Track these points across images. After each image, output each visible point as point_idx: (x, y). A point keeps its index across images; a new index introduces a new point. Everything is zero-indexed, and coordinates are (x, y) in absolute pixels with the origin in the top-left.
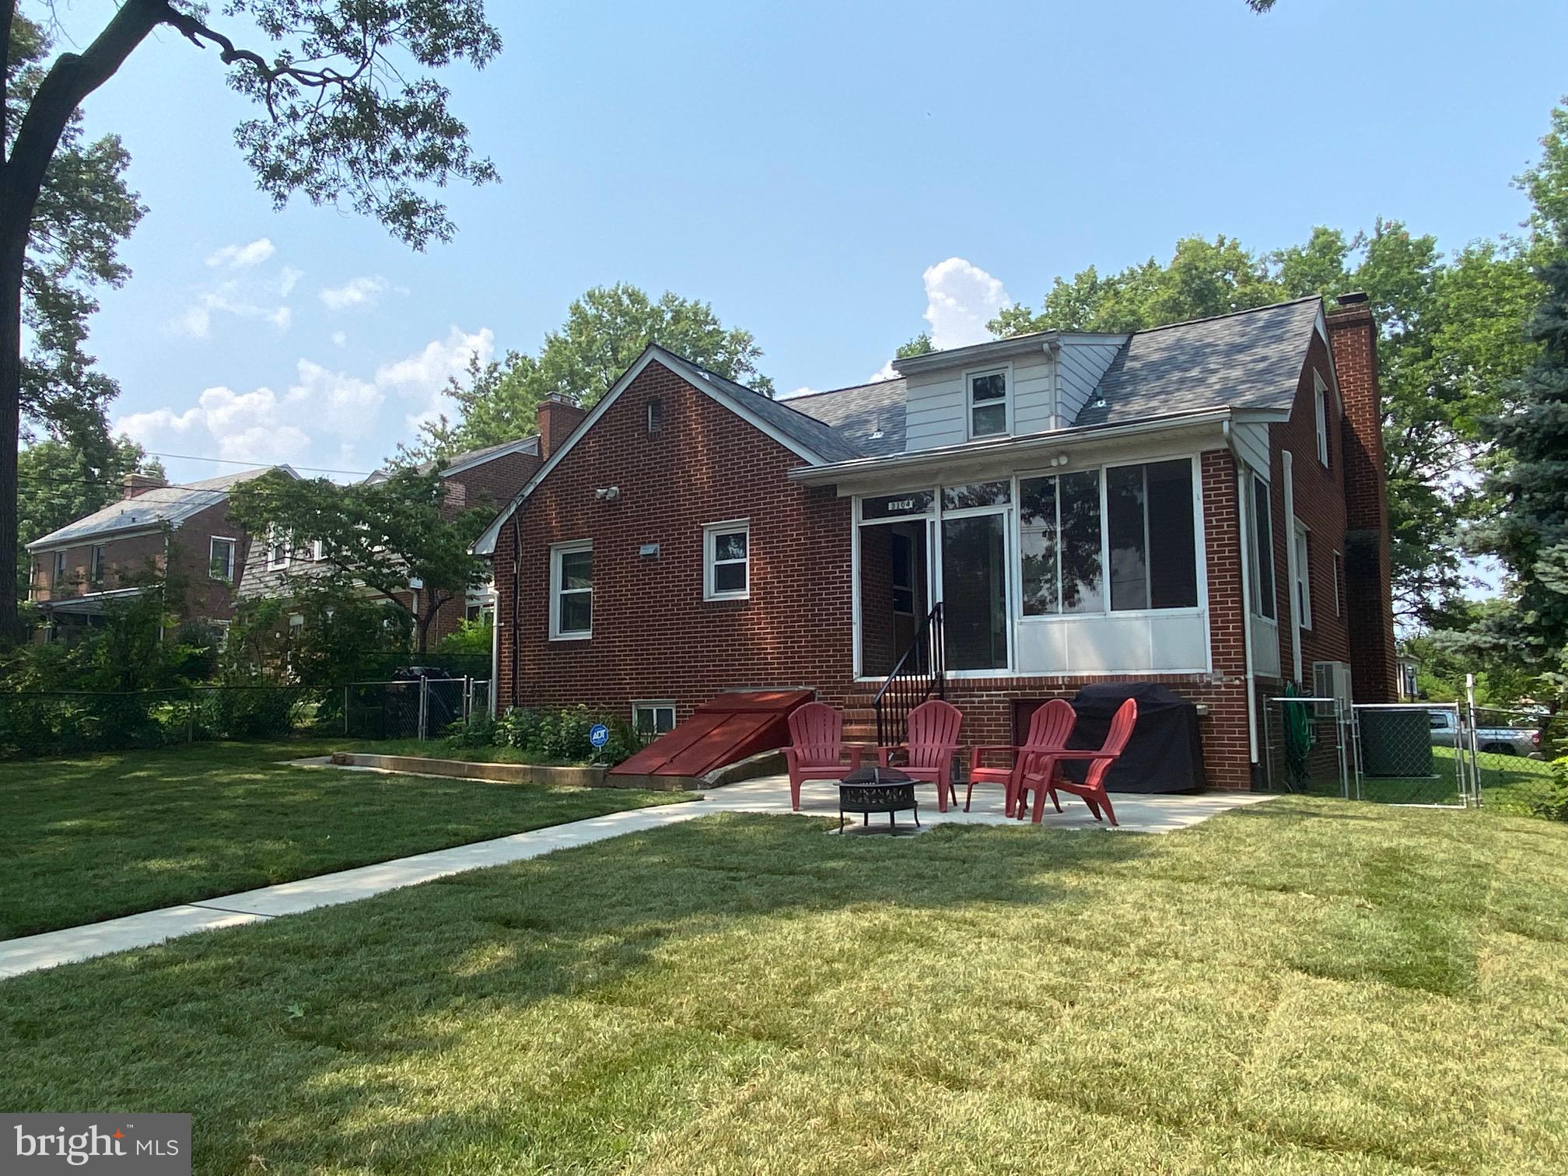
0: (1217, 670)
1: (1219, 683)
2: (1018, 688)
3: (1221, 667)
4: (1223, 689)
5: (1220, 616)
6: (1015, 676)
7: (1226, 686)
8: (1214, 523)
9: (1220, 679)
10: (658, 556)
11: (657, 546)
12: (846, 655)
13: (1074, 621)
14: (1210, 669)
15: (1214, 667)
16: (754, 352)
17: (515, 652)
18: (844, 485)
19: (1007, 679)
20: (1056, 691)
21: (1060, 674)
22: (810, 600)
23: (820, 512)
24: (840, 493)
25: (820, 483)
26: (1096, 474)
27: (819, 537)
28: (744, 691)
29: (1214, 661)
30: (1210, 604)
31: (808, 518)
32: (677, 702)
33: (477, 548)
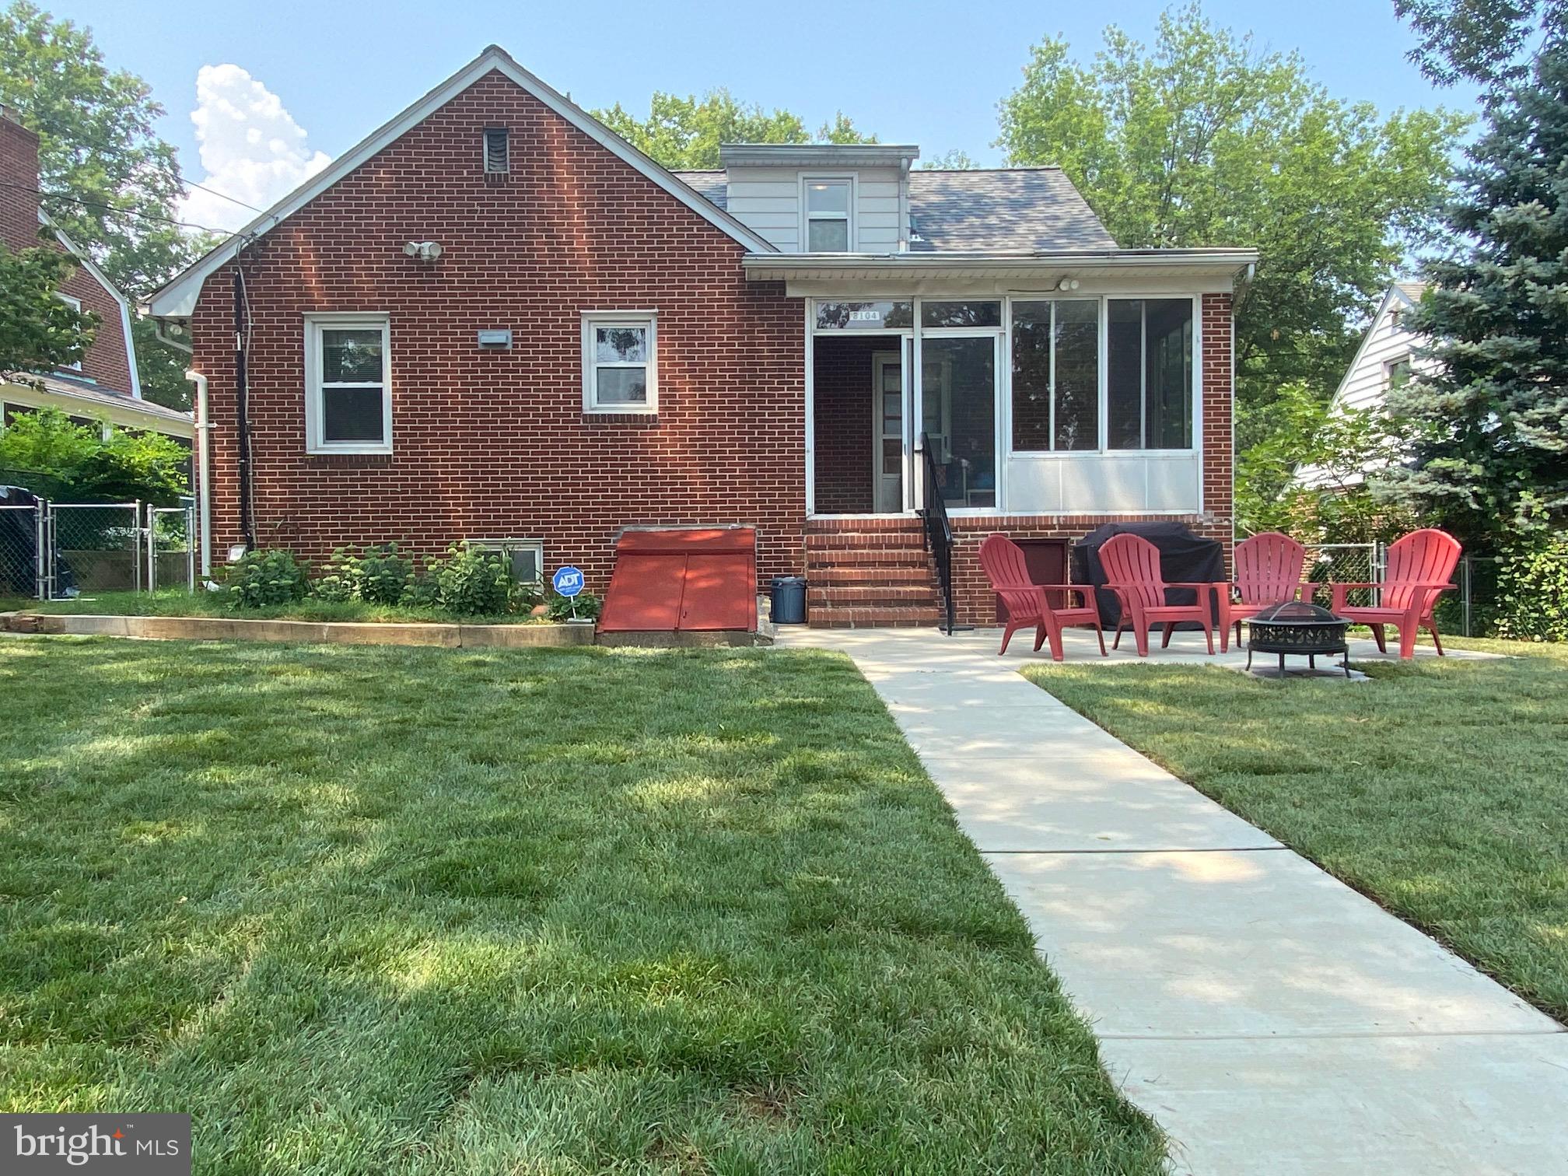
0: (1209, 512)
1: (1210, 524)
2: (1008, 528)
3: (1213, 508)
4: (1213, 529)
5: (1213, 458)
6: (1006, 514)
7: (1216, 527)
8: (1212, 367)
9: (1211, 520)
10: (509, 347)
11: (509, 333)
12: (797, 489)
13: (1069, 459)
14: (1201, 511)
15: (1205, 508)
16: (150, 109)
17: (244, 469)
18: (795, 282)
19: (996, 519)
20: (1049, 532)
21: (1055, 514)
22: (747, 421)
23: (761, 313)
24: (791, 293)
25: (766, 276)
26: (1095, 304)
27: (760, 344)
28: (653, 529)
29: (1205, 502)
30: (1205, 446)
31: (745, 319)
32: (545, 542)
33: (154, 306)
